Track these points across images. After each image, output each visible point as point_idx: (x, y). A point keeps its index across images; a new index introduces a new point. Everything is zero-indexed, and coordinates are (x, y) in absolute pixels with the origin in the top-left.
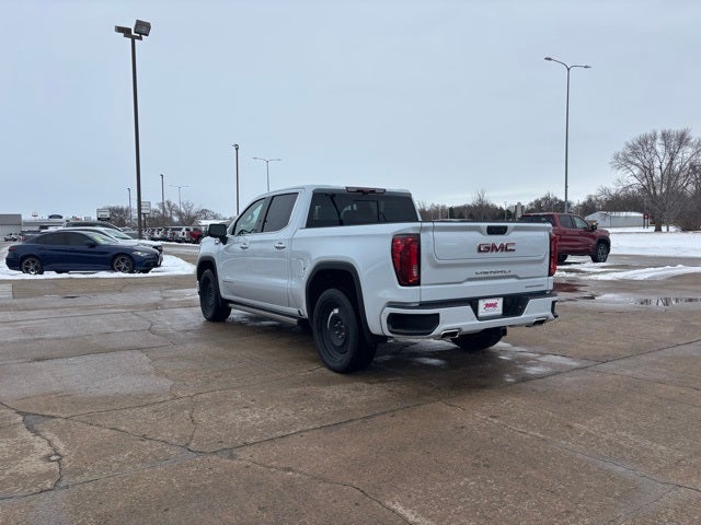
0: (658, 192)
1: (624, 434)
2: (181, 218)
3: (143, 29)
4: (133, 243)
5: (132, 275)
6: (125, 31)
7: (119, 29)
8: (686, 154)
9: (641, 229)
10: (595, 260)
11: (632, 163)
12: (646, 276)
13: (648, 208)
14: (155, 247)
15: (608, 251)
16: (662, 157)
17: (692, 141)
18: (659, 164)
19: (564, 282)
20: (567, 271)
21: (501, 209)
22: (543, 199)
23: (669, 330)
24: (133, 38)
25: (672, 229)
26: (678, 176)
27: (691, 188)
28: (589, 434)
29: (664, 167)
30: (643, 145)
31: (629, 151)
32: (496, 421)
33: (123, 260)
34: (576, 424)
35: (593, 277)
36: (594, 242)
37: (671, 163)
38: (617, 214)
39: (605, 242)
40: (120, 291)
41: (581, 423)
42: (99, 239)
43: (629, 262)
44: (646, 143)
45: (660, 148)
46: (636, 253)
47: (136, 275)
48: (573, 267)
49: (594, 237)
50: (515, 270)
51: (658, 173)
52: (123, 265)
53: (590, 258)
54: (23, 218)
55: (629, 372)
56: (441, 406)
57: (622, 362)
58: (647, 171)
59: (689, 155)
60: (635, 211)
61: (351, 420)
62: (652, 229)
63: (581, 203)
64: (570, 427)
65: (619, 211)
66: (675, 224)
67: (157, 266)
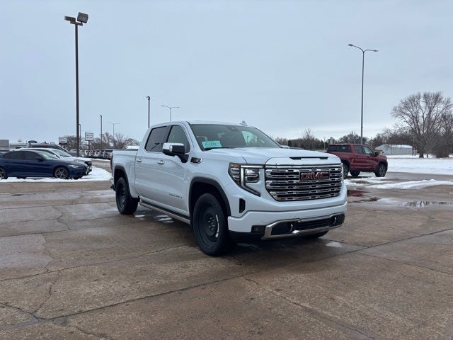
0: (422, 133)
1: (371, 305)
2: (115, 144)
3: (83, 18)
4: (71, 159)
5: (66, 181)
6: (72, 20)
7: (68, 18)
8: (439, 108)
9: (411, 156)
10: (378, 175)
11: (405, 113)
12: (409, 186)
13: (415, 143)
14: (86, 162)
15: (386, 169)
16: (424, 110)
17: (443, 100)
18: (422, 114)
19: (355, 189)
20: (357, 182)
21: (322, 142)
22: (349, 136)
23: (419, 224)
24: (77, 25)
25: (430, 156)
26: (434, 122)
27: (442, 130)
28: (345, 305)
29: (425, 116)
30: (412, 102)
31: (403, 106)
32: (278, 294)
33: (61, 170)
34: (337, 297)
35: (373, 186)
36: (377, 164)
37: (430, 113)
38: (395, 146)
39: (384, 164)
40: (54, 191)
41: (342, 296)
42: (46, 156)
43: (398, 177)
44: (414, 101)
45: (422, 104)
46: (405, 171)
47: (70, 180)
48: (363, 179)
49: (377, 160)
51: (421, 120)
52: (61, 174)
53: (374, 174)
54: (10, 142)
55: (385, 255)
56: (242, 281)
57: (382, 247)
58: (415, 119)
59: (441, 109)
60: (406, 144)
61: (170, 292)
62: (418, 156)
63: (373, 138)
64: (333, 299)
65: (397, 144)
66: (432, 153)
67: (85, 175)
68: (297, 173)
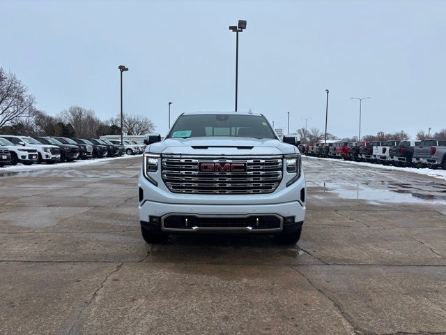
68: (196, 164)
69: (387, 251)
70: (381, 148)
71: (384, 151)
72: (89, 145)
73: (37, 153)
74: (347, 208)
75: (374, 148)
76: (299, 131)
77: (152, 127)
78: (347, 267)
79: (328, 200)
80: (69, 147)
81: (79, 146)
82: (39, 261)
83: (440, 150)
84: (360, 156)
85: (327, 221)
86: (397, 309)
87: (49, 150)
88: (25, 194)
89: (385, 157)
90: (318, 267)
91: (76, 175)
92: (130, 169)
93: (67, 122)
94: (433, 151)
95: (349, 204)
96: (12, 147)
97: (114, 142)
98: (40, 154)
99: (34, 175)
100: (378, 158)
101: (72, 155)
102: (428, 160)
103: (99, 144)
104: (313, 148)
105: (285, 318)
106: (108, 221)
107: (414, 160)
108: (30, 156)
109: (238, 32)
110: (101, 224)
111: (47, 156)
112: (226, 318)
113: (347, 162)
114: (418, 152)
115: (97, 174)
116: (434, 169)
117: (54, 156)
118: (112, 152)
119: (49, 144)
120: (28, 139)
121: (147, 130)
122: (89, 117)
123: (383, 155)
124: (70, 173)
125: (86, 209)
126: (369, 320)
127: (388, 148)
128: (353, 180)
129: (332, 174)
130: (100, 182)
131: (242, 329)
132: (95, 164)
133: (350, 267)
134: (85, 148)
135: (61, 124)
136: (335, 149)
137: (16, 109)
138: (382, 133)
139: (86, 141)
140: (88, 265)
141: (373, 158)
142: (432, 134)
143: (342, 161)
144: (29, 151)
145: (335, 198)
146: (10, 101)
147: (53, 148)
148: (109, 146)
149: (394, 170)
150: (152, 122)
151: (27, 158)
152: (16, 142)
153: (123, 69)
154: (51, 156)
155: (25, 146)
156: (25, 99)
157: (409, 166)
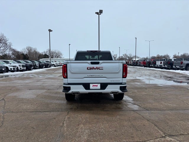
3: (101, 12)
7: (96, 13)
50: (104, 75)
69: (170, 105)
70: (159, 62)
71: (161, 63)
72: (37, 63)
73: (16, 67)
74: (150, 88)
75: (157, 62)
76: (124, 55)
77: (61, 55)
78: (156, 111)
79: (141, 84)
80: (29, 64)
81: (33, 64)
82: (36, 111)
83: (185, 62)
84: (151, 65)
85: (144, 93)
86: (178, 126)
87: (21, 66)
88: (17, 85)
89: (161, 66)
90: (145, 111)
91: (35, 76)
92: (56, 73)
93: (25, 53)
94: (182, 63)
95: (151, 86)
96: (6, 65)
97: (47, 62)
98: (17, 67)
99: (17, 76)
100: (159, 66)
101: (31, 68)
102: (180, 67)
103: (41, 63)
104: (130, 62)
105: (137, 130)
106: (56, 95)
107: (174, 67)
108: (14, 69)
109: (99, 15)
110: (54, 96)
111: (21, 68)
112: (116, 131)
113: (146, 68)
114: (175, 63)
115: (43, 75)
116: (182, 70)
117: (23, 68)
118: (47, 66)
119: (21, 63)
120: (12, 61)
121: (59, 56)
122: (35, 51)
123: (161, 65)
124: (32, 75)
125: (45, 91)
126: (169, 130)
127: (163, 62)
128: (149, 76)
129: (140, 73)
130: (46, 79)
131: (123, 134)
132: (40, 71)
133: (157, 111)
134: (36, 65)
135: (23, 54)
136: (140, 63)
137: (4, 48)
138: (159, 55)
139: (36, 61)
140: (56, 113)
141: (156, 66)
142: (180, 55)
143: (143, 67)
144: (13, 66)
145: (144, 83)
146: (2, 45)
147: (23, 65)
148: (45, 63)
149: (166, 71)
150: (61, 52)
151: (12, 69)
152: (7, 63)
153: (50, 31)
154: (22, 68)
155: (12, 64)
156: (8, 44)
157: (172, 69)
